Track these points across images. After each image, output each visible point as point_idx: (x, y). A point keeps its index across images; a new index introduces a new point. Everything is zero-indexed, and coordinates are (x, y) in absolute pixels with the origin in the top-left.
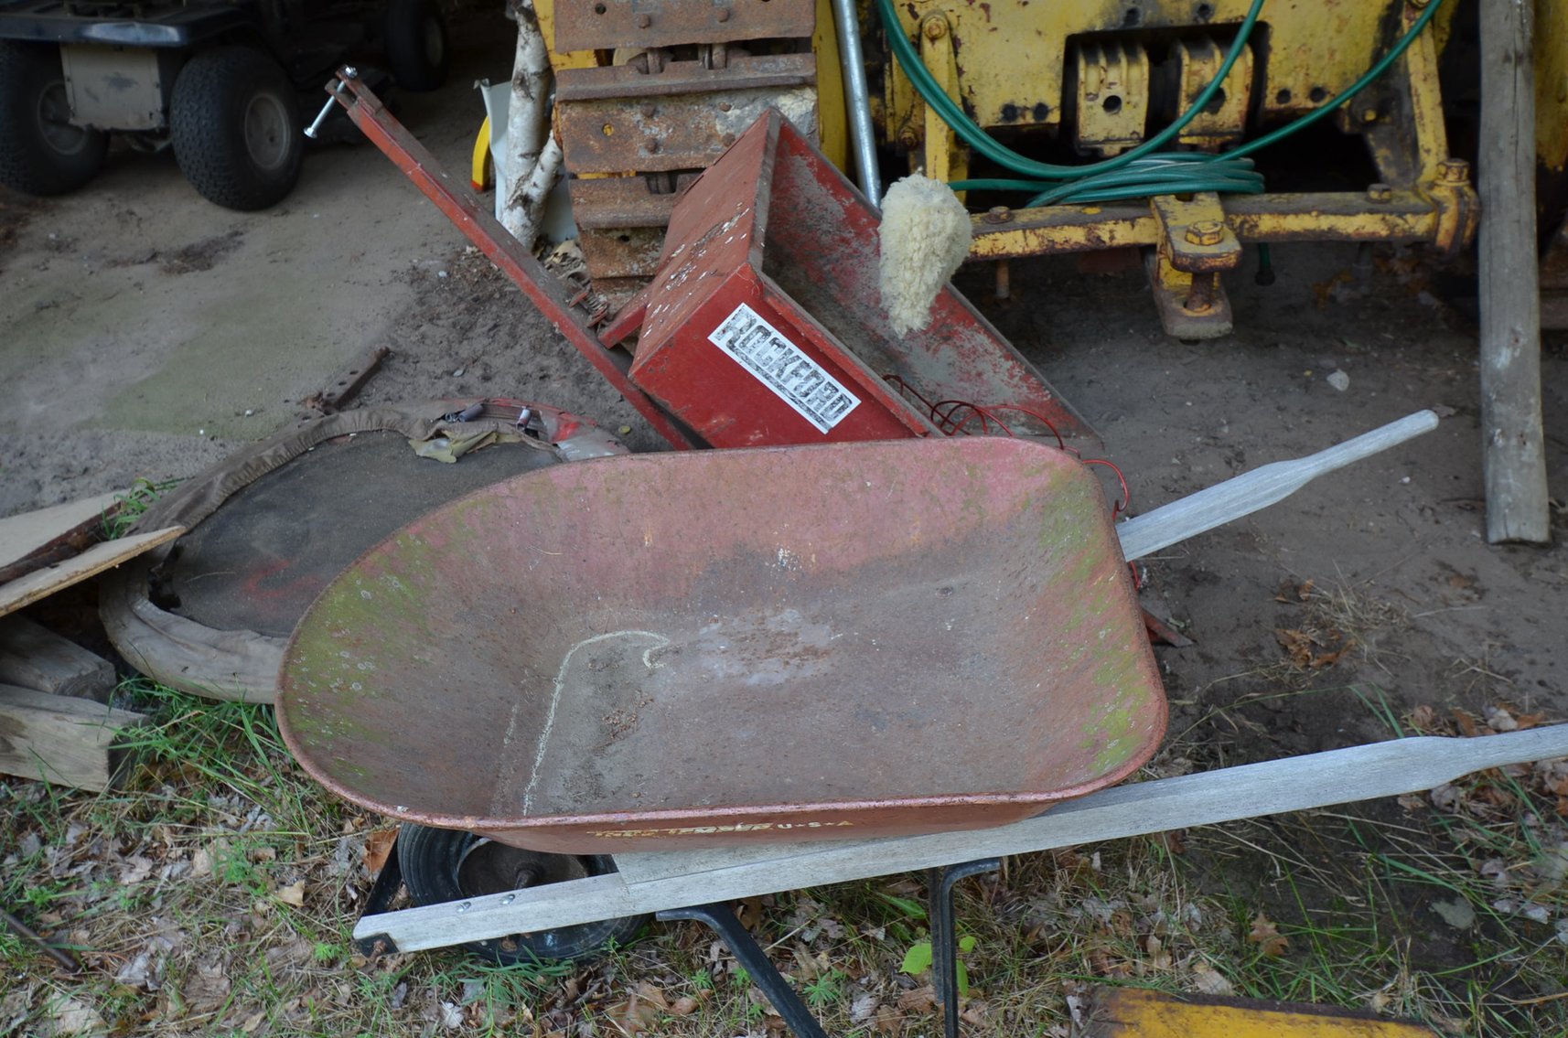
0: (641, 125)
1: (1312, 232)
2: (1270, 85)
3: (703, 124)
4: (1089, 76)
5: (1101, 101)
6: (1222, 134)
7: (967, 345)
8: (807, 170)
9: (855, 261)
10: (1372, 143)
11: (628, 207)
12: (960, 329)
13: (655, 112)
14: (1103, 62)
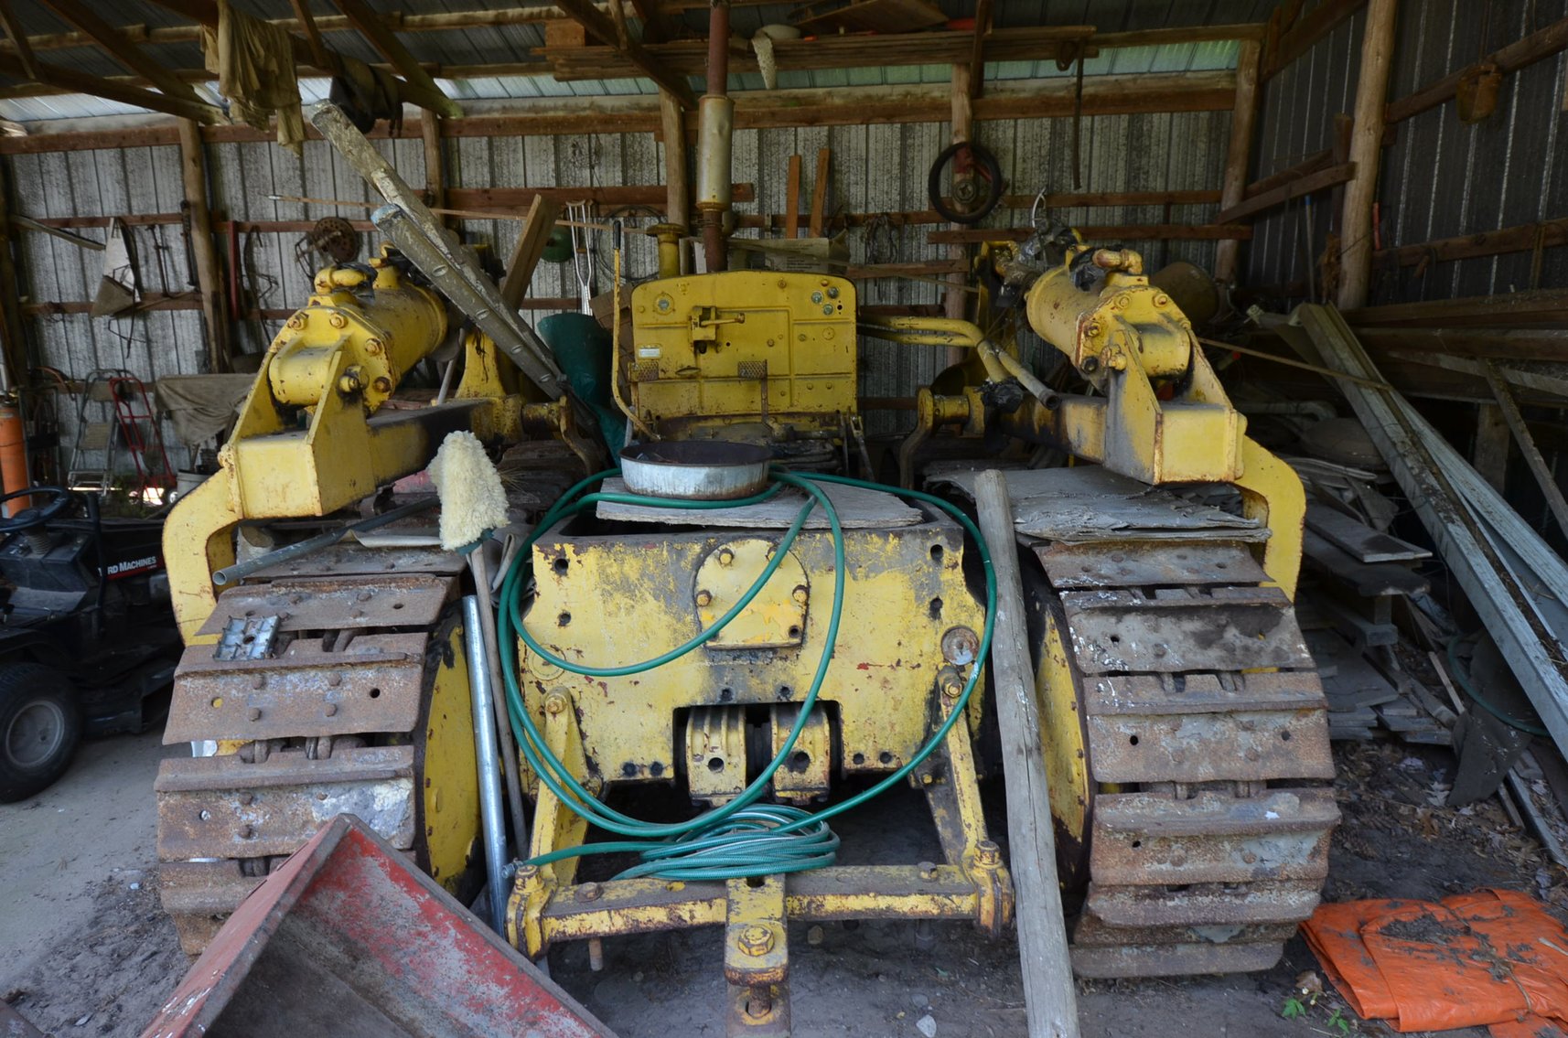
0: (239, 811)
1: (873, 910)
2: (846, 750)
3: (301, 811)
4: (696, 740)
5: (706, 761)
6: (811, 790)
7: (554, 1029)
8: (379, 870)
9: (433, 953)
10: (932, 803)
11: (219, 890)
12: (546, 1014)
13: (252, 799)
14: (706, 729)
